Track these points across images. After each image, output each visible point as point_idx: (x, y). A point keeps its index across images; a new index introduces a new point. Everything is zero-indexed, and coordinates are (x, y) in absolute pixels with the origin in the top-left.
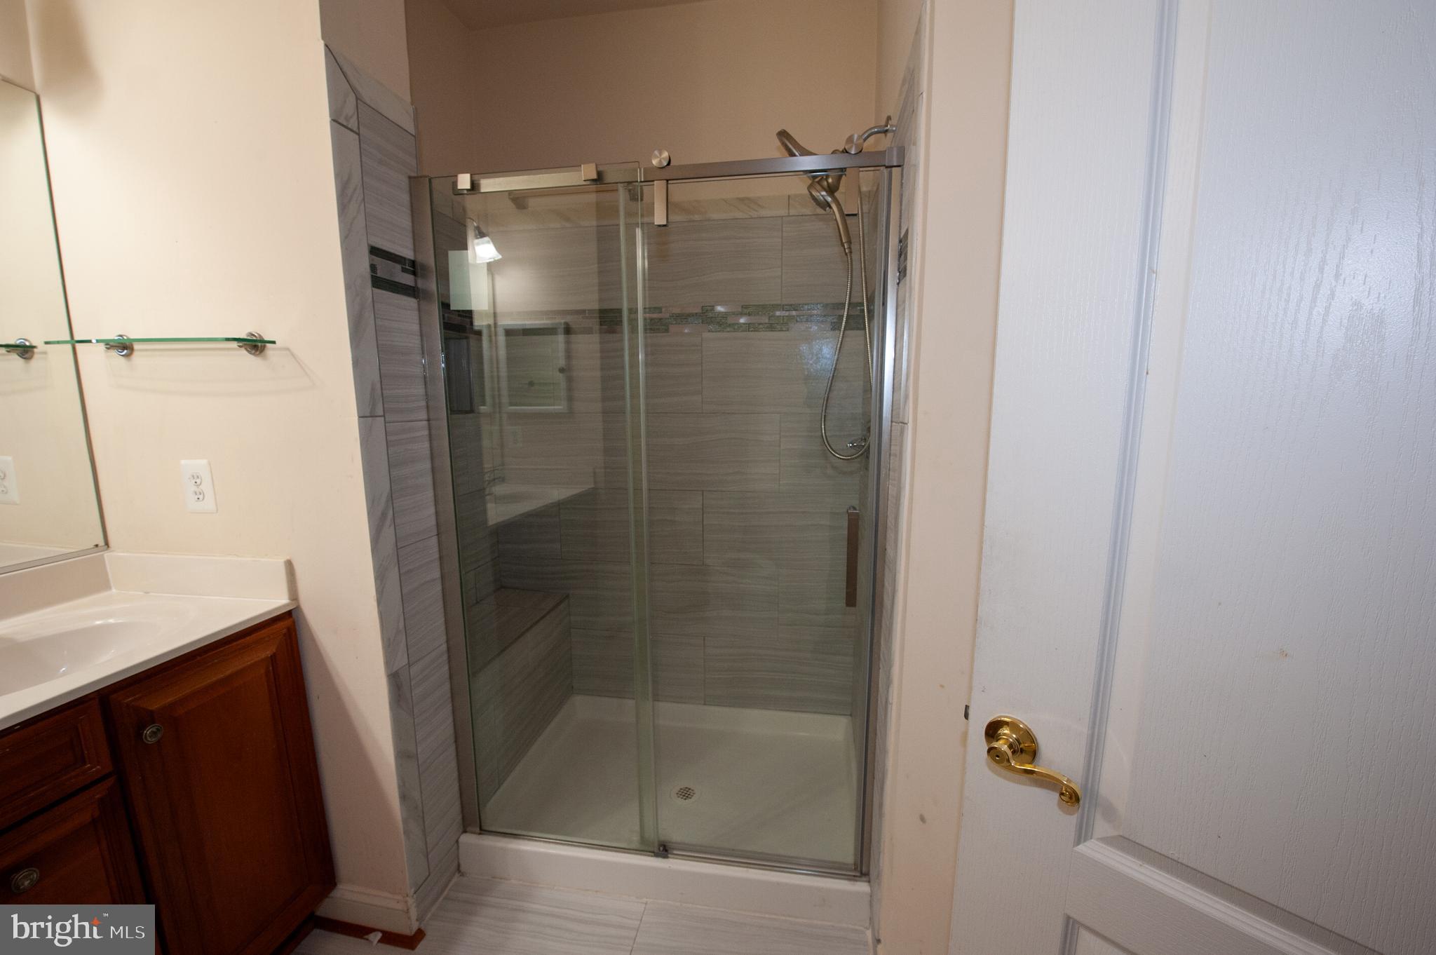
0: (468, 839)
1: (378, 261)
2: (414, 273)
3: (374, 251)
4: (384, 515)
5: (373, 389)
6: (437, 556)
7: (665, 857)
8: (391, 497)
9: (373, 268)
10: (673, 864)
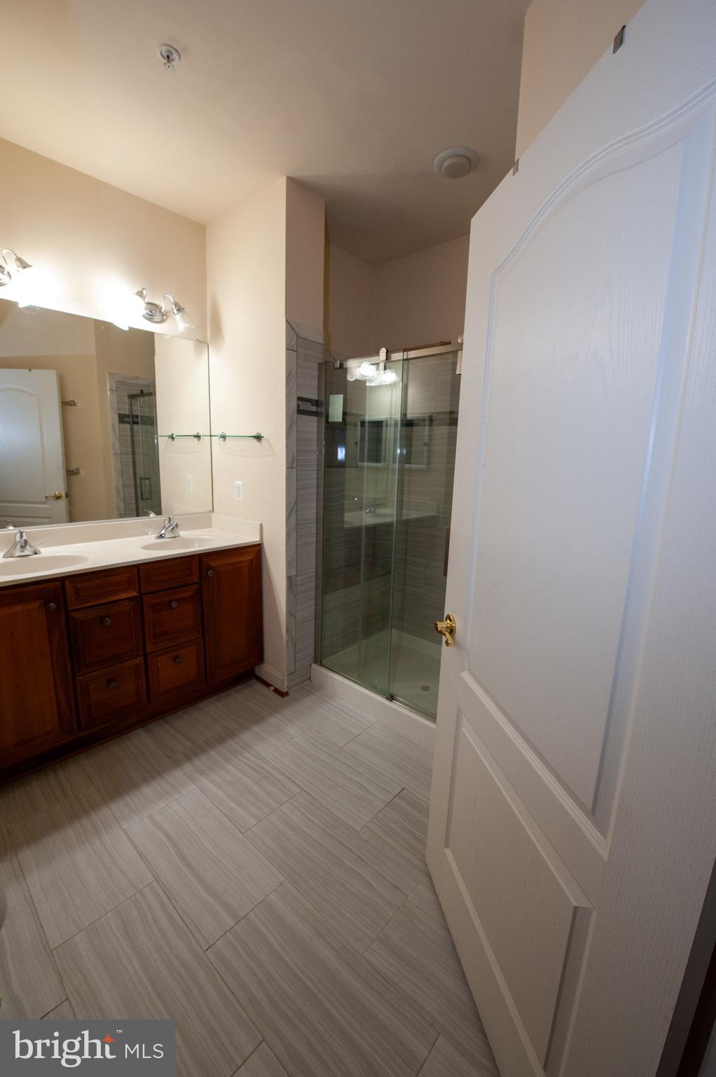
0: (315, 666)
1: (300, 403)
2: (317, 406)
3: (299, 399)
4: (292, 510)
5: (293, 456)
6: (315, 532)
7: (391, 701)
8: (296, 502)
9: (298, 406)
10: (395, 706)
